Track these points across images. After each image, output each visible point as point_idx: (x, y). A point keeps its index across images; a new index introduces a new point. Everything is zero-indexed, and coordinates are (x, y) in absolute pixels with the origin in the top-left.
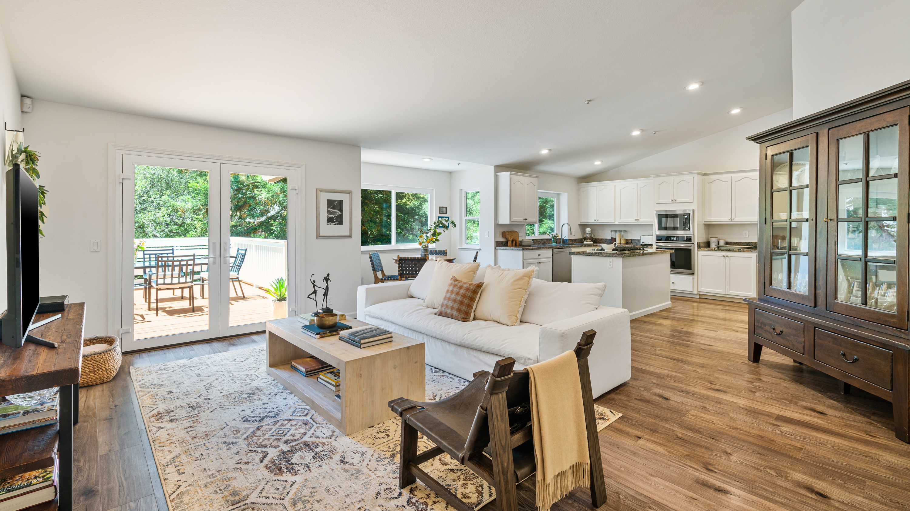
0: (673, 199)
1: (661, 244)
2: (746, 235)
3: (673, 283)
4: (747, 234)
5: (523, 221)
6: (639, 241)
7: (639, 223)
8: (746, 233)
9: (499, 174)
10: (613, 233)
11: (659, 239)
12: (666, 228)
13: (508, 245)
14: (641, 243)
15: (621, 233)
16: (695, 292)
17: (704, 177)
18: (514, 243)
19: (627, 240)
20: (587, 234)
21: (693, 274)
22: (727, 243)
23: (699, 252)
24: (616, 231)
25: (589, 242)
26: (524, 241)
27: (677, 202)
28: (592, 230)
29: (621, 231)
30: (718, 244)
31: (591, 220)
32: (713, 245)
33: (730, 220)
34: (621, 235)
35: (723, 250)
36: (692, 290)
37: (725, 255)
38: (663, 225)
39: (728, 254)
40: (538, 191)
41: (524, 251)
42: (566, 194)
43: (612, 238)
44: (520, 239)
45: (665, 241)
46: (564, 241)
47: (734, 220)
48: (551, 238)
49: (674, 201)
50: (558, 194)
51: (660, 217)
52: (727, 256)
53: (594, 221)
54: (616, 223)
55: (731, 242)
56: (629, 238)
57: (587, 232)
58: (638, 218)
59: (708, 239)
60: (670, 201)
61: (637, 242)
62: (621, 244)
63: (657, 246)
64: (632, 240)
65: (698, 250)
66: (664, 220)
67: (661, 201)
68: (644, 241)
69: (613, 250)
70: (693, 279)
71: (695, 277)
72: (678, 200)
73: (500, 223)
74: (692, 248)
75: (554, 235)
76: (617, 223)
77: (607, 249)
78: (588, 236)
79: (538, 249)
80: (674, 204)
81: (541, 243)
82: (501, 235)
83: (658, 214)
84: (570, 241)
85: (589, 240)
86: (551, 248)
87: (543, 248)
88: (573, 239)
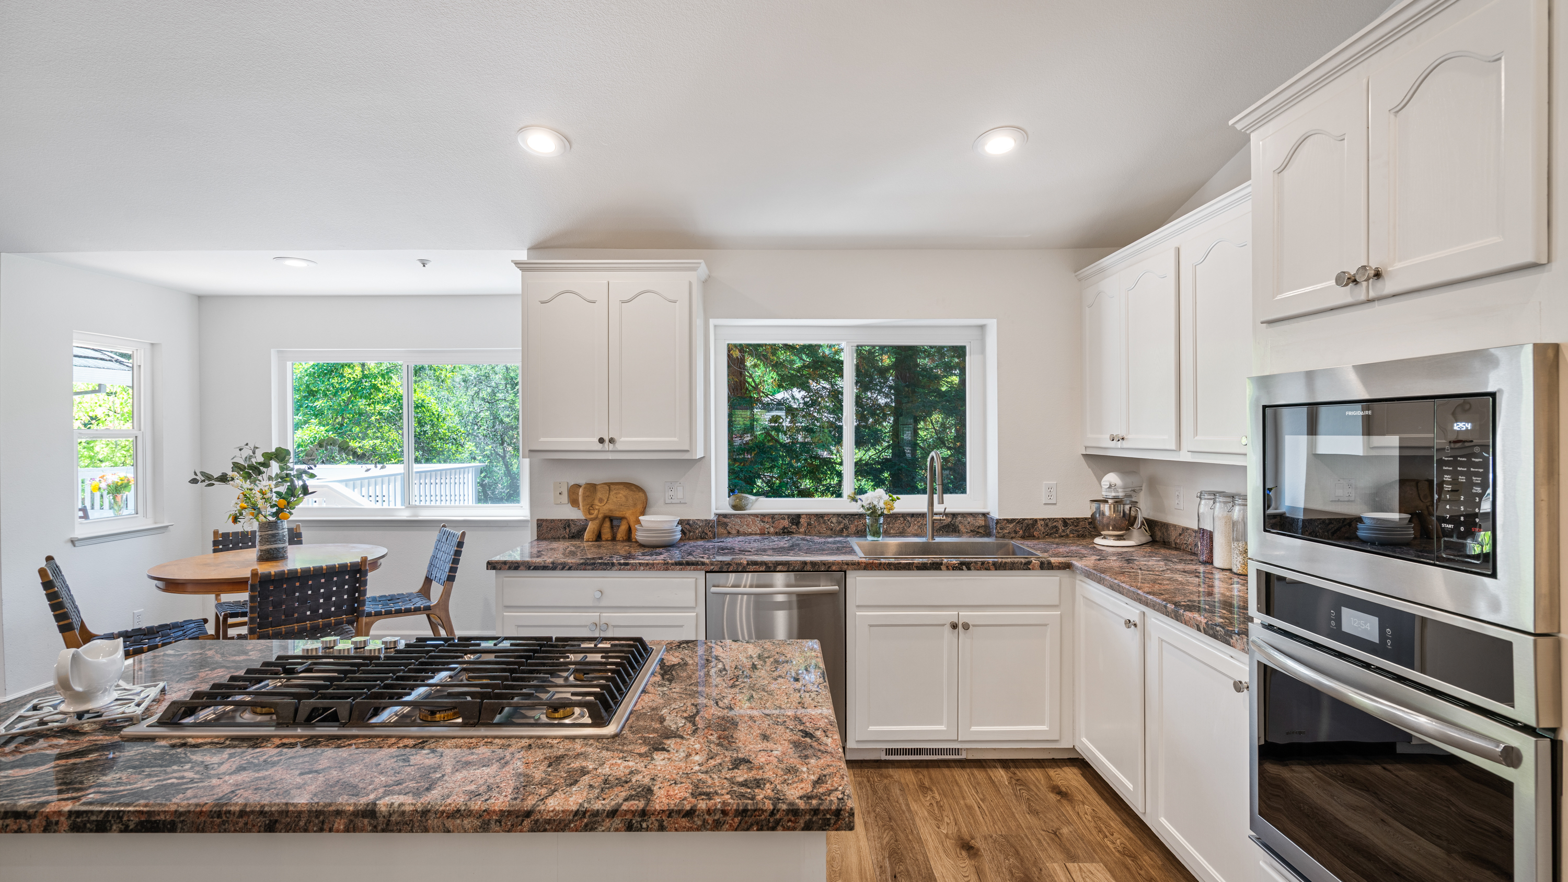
5: (598, 447)
13: (586, 536)
15: (1231, 510)
18: (623, 527)
29: (1232, 501)
31: (1106, 439)
34: (1230, 519)
42: (994, 323)
49: (1367, 287)
67: (1290, 298)
72: (1394, 265)
79: (593, 569)
80: (1377, 308)
81: (846, 528)
82: (565, 498)
83: (1264, 407)
84: (1011, 526)
85: (1113, 530)
86: (689, 567)
87: (629, 567)
88: (1036, 521)
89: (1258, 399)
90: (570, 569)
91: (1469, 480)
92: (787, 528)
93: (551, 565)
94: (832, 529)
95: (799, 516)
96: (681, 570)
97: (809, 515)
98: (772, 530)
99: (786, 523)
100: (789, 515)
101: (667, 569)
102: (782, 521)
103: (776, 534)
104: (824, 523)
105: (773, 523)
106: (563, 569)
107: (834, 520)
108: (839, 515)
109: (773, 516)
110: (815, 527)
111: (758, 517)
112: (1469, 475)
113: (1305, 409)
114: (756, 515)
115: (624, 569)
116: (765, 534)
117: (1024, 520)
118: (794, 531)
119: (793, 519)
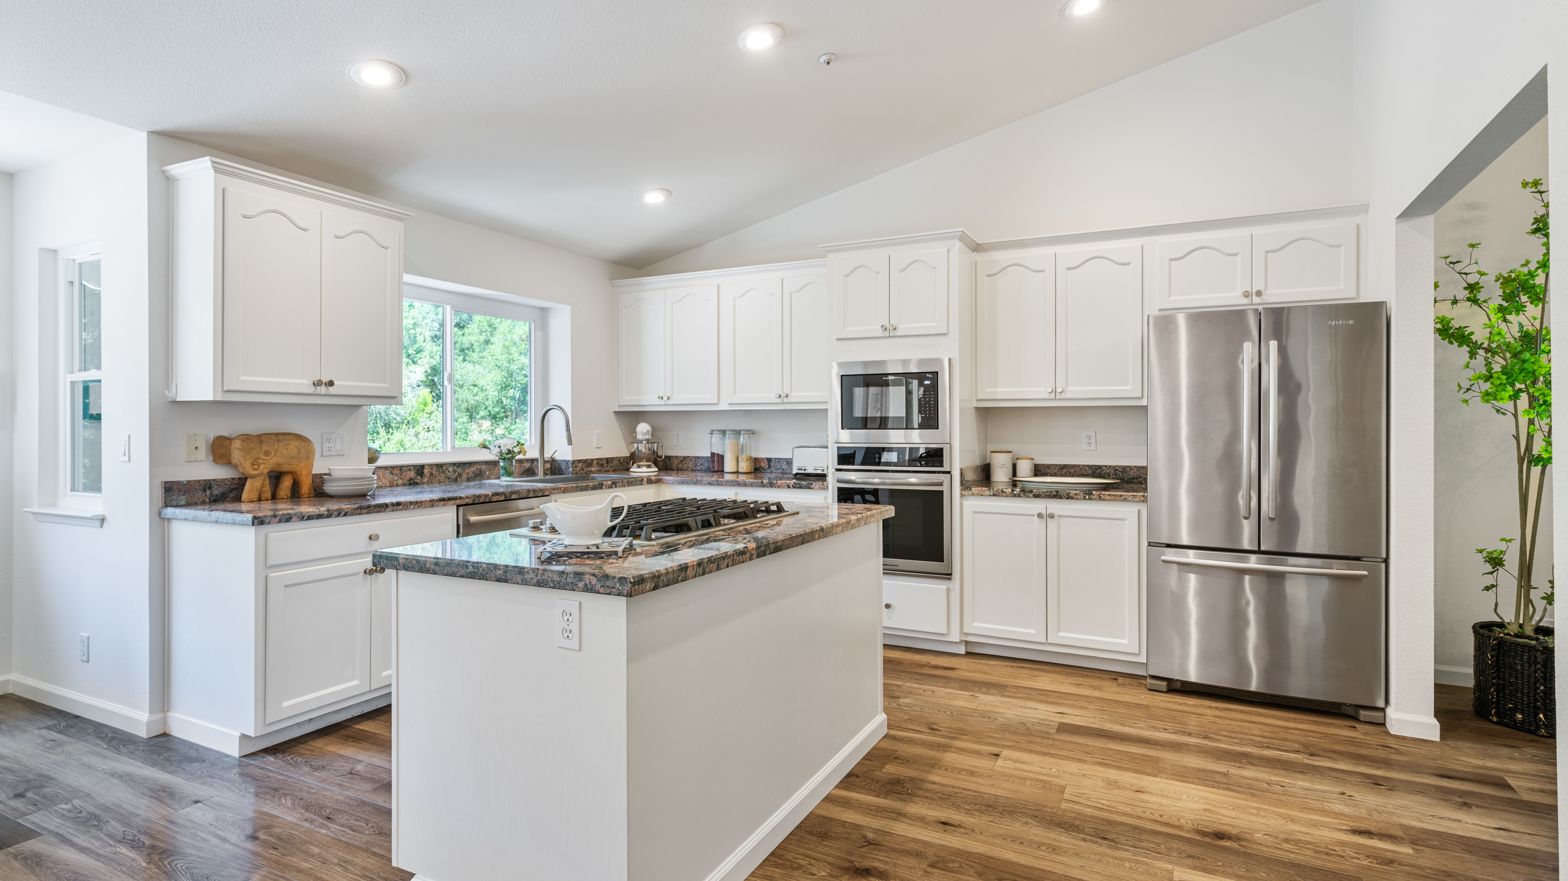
0: (886, 324)
1: (852, 476)
2: (1089, 444)
3: (888, 606)
4: (1093, 440)
5: (311, 390)
6: (789, 462)
7: (789, 407)
8: (1089, 437)
9: (176, 169)
10: (716, 438)
11: (846, 458)
12: (864, 423)
13: (245, 496)
14: (795, 471)
15: (738, 438)
16: (955, 637)
17: (976, 256)
18: (287, 483)
19: (756, 460)
20: (641, 442)
21: (947, 576)
22: (1038, 470)
23: (965, 503)
24: (724, 432)
25: (644, 469)
26: (335, 474)
27: (898, 333)
28: (655, 430)
29: (738, 433)
30: (1014, 473)
31: (650, 400)
32: (1001, 476)
33: (1052, 396)
34: (738, 443)
35: (1037, 496)
36: (944, 631)
37: (1044, 512)
38: (858, 413)
39: (1054, 506)
40: (408, 278)
41: (265, 529)
42: (568, 309)
43: (713, 454)
44: (319, 467)
45: (862, 464)
46: (555, 468)
47: (1062, 396)
48: (496, 458)
49: (889, 331)
50: (544, 311)
51: (849, 382)
52: (1052, 516)
53: (658, 402)
54: (721, 407)
55: (1049, 466)
56: (763, 455)
57: (640, 437)
58: (787, 391)
59: (985, 457)
60: (880, 333)
61: (785, 466)
62: (737, 472)
63: (839, 481)
64: (769, 460)
65: (962, 495)
66: (859, 392)
67: (852, 330)
68: (802, 465)
69: (609, 533)
70: (948, 590)
71: (955, 584)
72: (901, 326)
73: (180, 398)
74: (945, 489)
75: (504, 450)
76: (723, 406)
77: (572, 534)
78: (643, 448)
79: (368, 513)
80: (891, 340)
81: (460, 475)
82: (203, 453)
83: (842, 376)
84: (580, 465)
85: (646, 461)
86: (450, 502)
87: (401, 507)
88: (592, 460)
89: (838, 373)
90: (345, 515)
91: (930, 399)
92: (412, 479)
93: (326, 513)
94: (449, 478)
95: (423, 467)
96: (444, 505)
97: (431, 466)
98: (400, 481)
99: (412, 474)
100: (415, 466)
101: (432, 506)
102: (409, 472)
103: (404, 485)
104: (443, 472)
105: (401, 475)
106: (338, 516)
107: (451, 469)
108: (454, 464)
109: (401, 468)
110: (436, 477)
111: (387, 470)
112: (929, 398)
113: (862, 376)
114: (386, 468)
115: (396, 510)
116: (394, 486)
117: (587, 460)
118: (419, 481)
119: (418, 470)
